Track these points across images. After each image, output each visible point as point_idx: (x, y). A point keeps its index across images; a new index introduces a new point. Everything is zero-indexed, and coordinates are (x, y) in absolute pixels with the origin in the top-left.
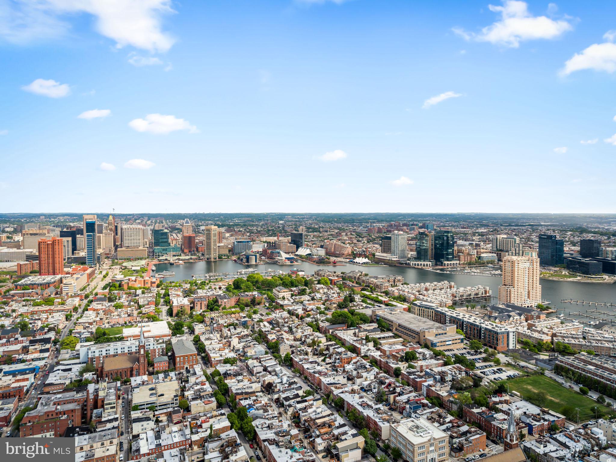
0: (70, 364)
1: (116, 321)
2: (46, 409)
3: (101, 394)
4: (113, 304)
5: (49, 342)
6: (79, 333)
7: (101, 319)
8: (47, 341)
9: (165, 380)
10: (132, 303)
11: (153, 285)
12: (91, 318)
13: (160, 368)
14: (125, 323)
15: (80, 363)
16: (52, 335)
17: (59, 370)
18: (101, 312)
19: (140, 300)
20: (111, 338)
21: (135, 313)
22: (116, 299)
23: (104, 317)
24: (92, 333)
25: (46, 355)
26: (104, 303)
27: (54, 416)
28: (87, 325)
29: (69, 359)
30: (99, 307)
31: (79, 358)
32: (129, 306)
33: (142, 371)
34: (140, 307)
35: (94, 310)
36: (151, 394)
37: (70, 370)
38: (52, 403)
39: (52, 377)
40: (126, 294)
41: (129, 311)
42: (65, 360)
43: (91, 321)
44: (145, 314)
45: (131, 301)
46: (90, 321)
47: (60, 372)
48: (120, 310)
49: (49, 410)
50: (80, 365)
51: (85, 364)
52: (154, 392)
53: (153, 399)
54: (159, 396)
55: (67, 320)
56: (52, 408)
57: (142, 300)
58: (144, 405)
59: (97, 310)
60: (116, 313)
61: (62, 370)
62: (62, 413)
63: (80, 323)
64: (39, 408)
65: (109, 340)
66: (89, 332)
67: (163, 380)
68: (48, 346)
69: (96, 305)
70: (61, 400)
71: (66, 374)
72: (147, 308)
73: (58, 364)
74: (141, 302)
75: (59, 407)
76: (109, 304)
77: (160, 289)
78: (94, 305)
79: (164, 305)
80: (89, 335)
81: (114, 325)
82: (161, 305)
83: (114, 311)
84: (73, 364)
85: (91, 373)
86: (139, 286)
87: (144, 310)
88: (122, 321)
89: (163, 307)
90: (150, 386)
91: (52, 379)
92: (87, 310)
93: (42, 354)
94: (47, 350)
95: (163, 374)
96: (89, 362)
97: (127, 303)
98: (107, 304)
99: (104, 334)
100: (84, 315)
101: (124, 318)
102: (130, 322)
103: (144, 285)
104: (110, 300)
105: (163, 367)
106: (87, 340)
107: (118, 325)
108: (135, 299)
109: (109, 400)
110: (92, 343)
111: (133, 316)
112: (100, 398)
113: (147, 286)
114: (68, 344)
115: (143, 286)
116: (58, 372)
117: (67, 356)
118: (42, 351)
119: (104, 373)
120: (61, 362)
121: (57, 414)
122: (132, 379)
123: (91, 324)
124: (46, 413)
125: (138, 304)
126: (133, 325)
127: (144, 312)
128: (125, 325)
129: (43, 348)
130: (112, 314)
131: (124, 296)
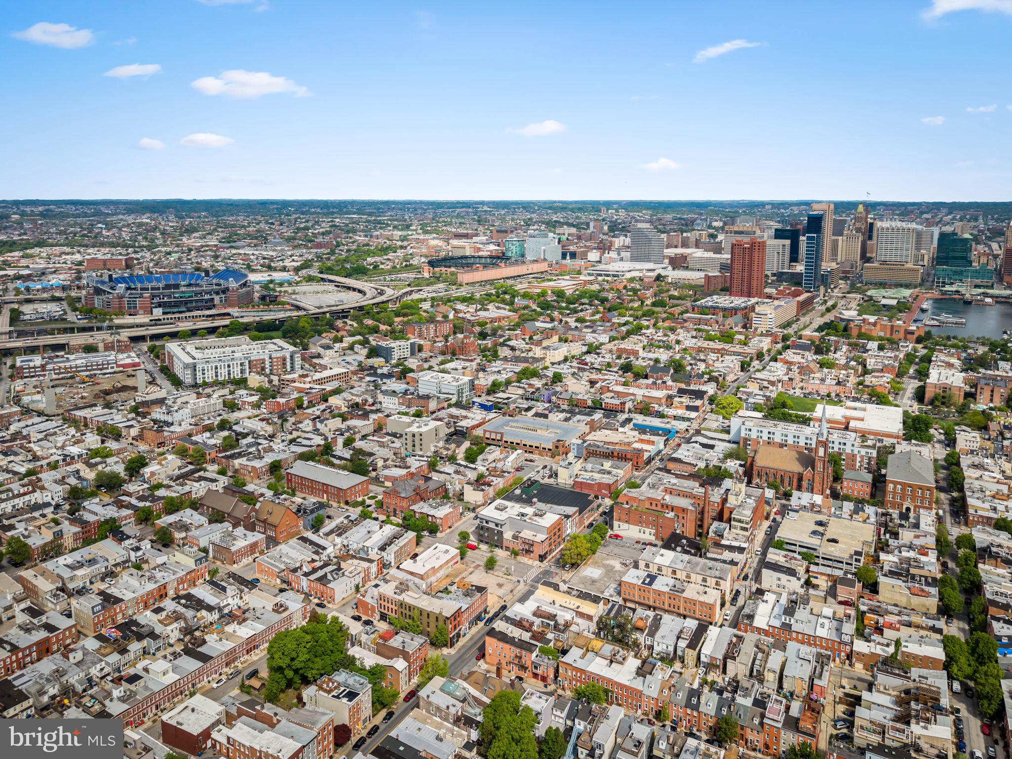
0: (715, 439)
1: (816, 387)
2: (652, 494)
3: (732, 501)
4: (820, 357)
5: (702, 398)
6: (749, 394)
7: (791, 379)
8: (699, 395)
9: (854, 516)
10: (853, 363)
11: (909, 336)
12: (776, 374)
13: (853, 491)
14: (828, 395)
15: (729, 442)
16: (710, 389)
17: (696, 442)
18: (795, 368)
19: (868, 360)
20: (790, 415)
21: (853, 380)
22: (828, 350)
23: (798, 378)
24: (768, 398)
25: (693, 415)
26: (807, 353)
27: (659, 508)
28: (765, 384)
29: (716, 431)
30: (797, 359)
31: (728, 432)
32: (846, 367)
33: (817, 486)
34: (866, 372)
35: (786, 362)
36: (814, 533)
37: (712, 447)
38: (662, 488)
39: (683, 449)
40: (849, 344)
41: (841, 376)
42: (710, 430)
43: (775, 379)
44: (868, 386)
45: (852, 359)
46: (772, 379)
47: (697, 446)
48: (826, 370)
49: (654, 496)
50: (728, 445)
51: (734, 446)
52: (820, 529)
53: (814, 541)
54: (829, 540)
55: (742, 371)
56: (658, 494)
57: (873, 361)
58: (795, 545)
59: (791, 363)
60: (818, 375)
61: (701, 444)
62: (670, 508)
63: (755, 379)
64: (644, 487)
65: (786, 418)
66: (764, 396)
67: (851, 516)
68: (698, 403)
69: (792, 356)
70: (674, 487)
71: (704, 451)
72: (877, 377)
73: (698, 432)
74: (871, 363)
75: (667, 497)
76: (815, 357)
77: (921, 346)
78: (789, 355)
79: (915, 378)
80: (762, 402)
81: (809, 394)
82: (910, 377)
83: (816, 370)
84: (719, 440)
85: (738, 462)
86: (882, 334)
87: (868, 380)
88: (824, 391)
89: (912, 381)
90: (820, 517)
91: (683, 453)
92: (776, 360)
93: (688, 412)
94: (696, 409)
95: (852, 504)
96: (741, 444)
97: (843, 361)
98: (810, 356)
99: (784, 405)
100: (768, 368)
101: (830, 386)
102: (837, 395)
103: (891, 334)
104: (819, 351)
105: (859, 493)
106: (756, 408)
107: (816, 396)
108: (861, 357)
109: (740, 514)
110: (760, 415)
111: (845, 385)
112: (728, 505)
113: (895, 337)
114: (724, 407)
115: (888, 336)
116: (694, 445)
117: (714, 425)
118: (689, 408)
119: (755, 468)
120: (703, 432)
121: (662, 506)
122: (795, 494)
123: (772, 383)
124: (649, 498)
125: (865, 366)
126: (841, 401)
127: (867, 383)
128: (828, 398)
129: (691, 404)
130: (812, 375)
131: (845, 348)
